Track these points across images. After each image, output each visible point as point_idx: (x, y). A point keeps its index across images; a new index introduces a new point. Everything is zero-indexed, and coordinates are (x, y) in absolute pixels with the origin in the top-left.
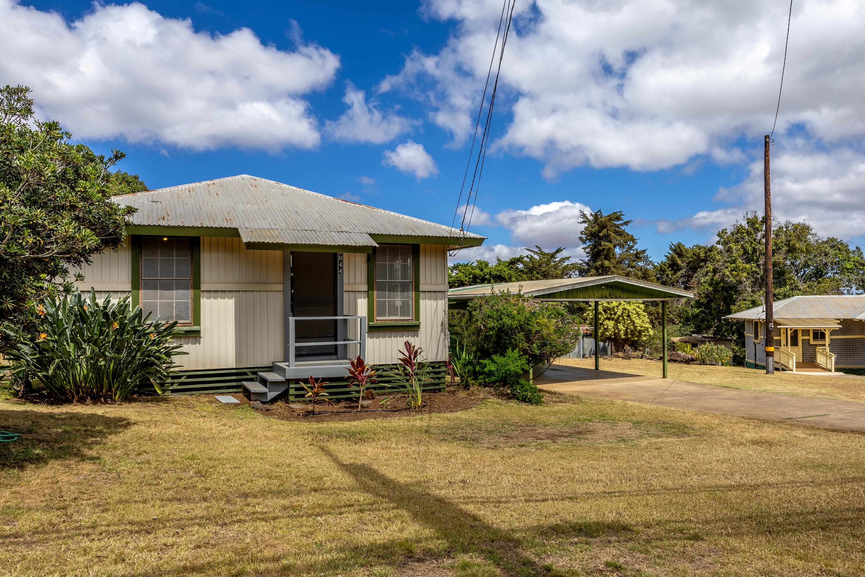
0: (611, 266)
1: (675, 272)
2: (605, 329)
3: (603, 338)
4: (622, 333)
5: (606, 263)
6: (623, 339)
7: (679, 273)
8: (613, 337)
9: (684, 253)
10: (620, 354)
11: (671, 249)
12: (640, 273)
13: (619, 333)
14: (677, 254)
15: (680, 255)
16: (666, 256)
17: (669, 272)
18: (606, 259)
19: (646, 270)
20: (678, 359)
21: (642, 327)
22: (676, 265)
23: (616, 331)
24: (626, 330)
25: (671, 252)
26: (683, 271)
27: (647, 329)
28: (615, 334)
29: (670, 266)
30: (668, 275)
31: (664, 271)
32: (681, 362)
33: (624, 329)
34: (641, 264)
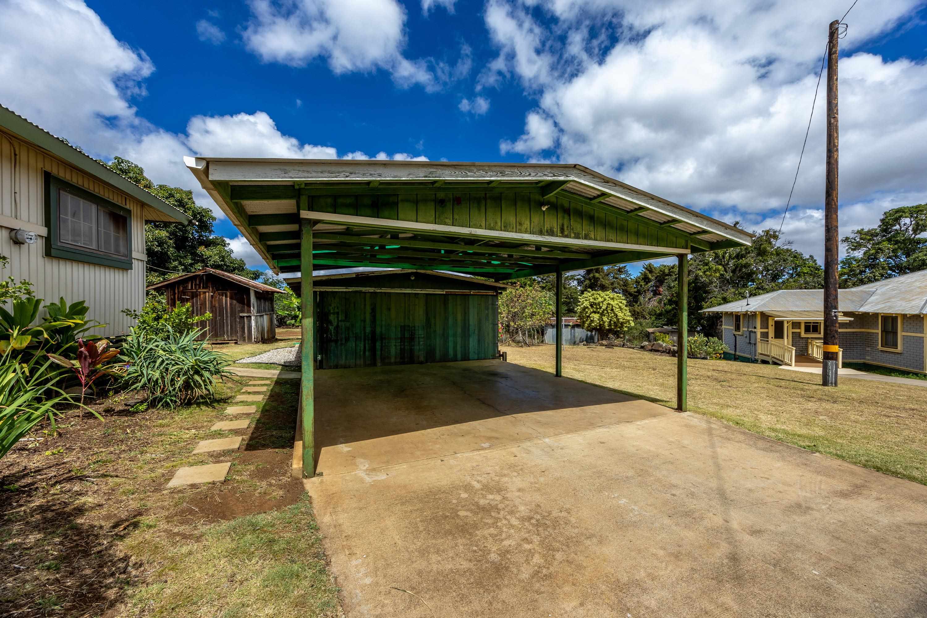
0: (600, 277)
1: (647, 283)
2: (591, 321)
3: (589, 328)
4: (606, 324)
5: (597, 275)
6: (607, 330)
7: (650, 284)
8: (598, 327)
9: (654, 270)
10: (604, 342)
11: (644, 267)
12: (621, 282)
13: (604, 324)
14: (648, 270)
15: (651, 272)
16: (641, 273)
17: (642, 283)
18: (596, 272)
19: (626, 280)
20: (661, 349)
21: (624, 319)
22: (648, 278)
23: (601, 323)
24: (610, 322)
25: (644, 270)
26: (652, 283)
27: (629, 321)
28: (600, 325)
29: (643, 279)
30: (641, 286)
31: (639, 282)
32: (663, 352)
33: (608, 321)
34: (623, 276)
